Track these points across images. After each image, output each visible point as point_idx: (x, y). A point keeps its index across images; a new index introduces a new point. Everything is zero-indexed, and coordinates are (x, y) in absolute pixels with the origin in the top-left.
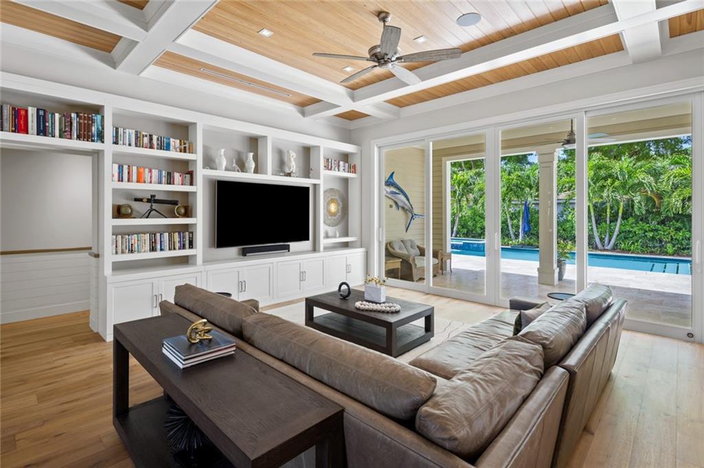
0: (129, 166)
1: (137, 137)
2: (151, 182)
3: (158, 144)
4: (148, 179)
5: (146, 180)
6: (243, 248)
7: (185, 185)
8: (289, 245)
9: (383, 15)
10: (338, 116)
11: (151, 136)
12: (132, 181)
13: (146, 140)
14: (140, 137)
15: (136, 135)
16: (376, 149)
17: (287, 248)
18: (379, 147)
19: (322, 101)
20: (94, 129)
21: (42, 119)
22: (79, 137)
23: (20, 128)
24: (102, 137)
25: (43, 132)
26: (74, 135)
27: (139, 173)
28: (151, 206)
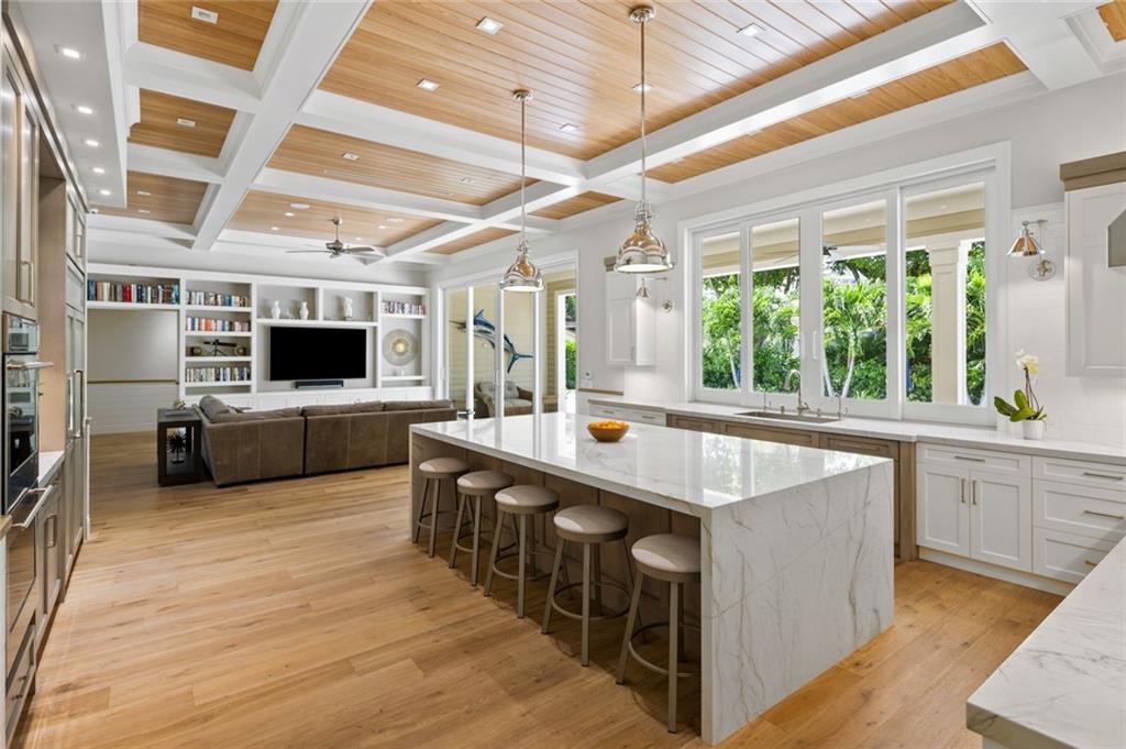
0: (199, 319)
2: (216, 330)
3: (222, 302)
5: (213, 329)
6: (297, 382)
7: (244, 331)
8: (342, 381)
11: (216, 296)
12: (202, 330)
13: (212, 299)
14: (207, 298)
15: (205, 296)
16: (441, 291)
17: (341, 384)
18: (444, 289)
20: (173, 295)
21: (140, 292)
22: (163, 302)
23: (127, 298)
24: (178, 300)
25: (140, 300)
26: (161, 300)
27: (207, 323)
28: (216, 347)
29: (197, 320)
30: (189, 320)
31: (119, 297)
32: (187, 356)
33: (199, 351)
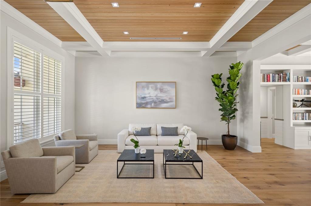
1: (297, 78)
3: (304, 80)
4: (301, 93)
12: (296, 94)
13: (300, 79)
15: (297, 77)
20: (287, 78)
21: (273, 77)
22: (283, 81)
23: (268, 80)
24: (289, 80)
25: (274, 81)
26: (282, 81)
27: (298, 91)
28: (303, 103)
29: (297, 90)
30: (294, 89)
31: (266, 80)
32: (293, 107)
33: (296, 105)
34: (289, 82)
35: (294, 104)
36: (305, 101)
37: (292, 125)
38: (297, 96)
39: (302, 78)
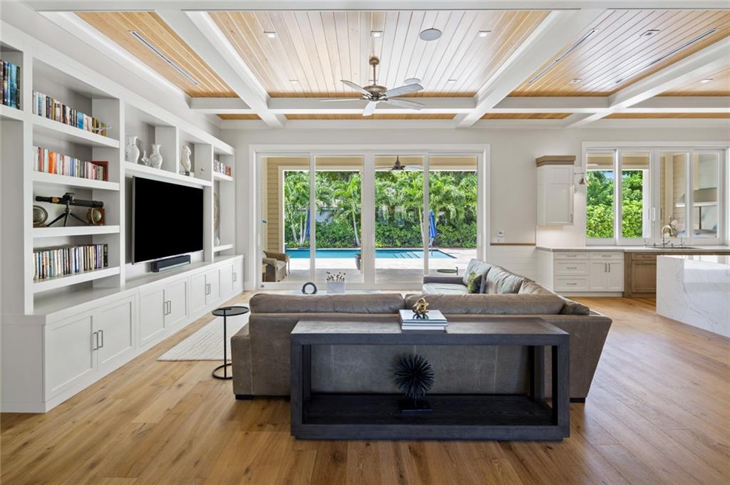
0: (39, 148)
1: (48, 107)
2: (63, 174)
3: (71, 120)
4: (59, 170)
5: (58, 170)
6: (152, 263)
7: (98, 179)
8: (189, 256)
9: (375, 61)
10: (218, 115)
11: (64, 106)
12: (43, 171)
13: (58, 112)
14: (52, 107)
15: (47, 102)
16: (255, 154)
17: (188, 259)
18: (257, 153)
19: (238, 97)
20: (7, 86)
24: (16, 100)
27: (51, 160)
28: (67, 209)
29: (46, 153)
32: (34, 227)
33: (43, 216)
34: (18, 108)
35: (36, 211)
36: (78, 203)
37: (29, 309)
38: (46, 177)
39: (64, 112)
